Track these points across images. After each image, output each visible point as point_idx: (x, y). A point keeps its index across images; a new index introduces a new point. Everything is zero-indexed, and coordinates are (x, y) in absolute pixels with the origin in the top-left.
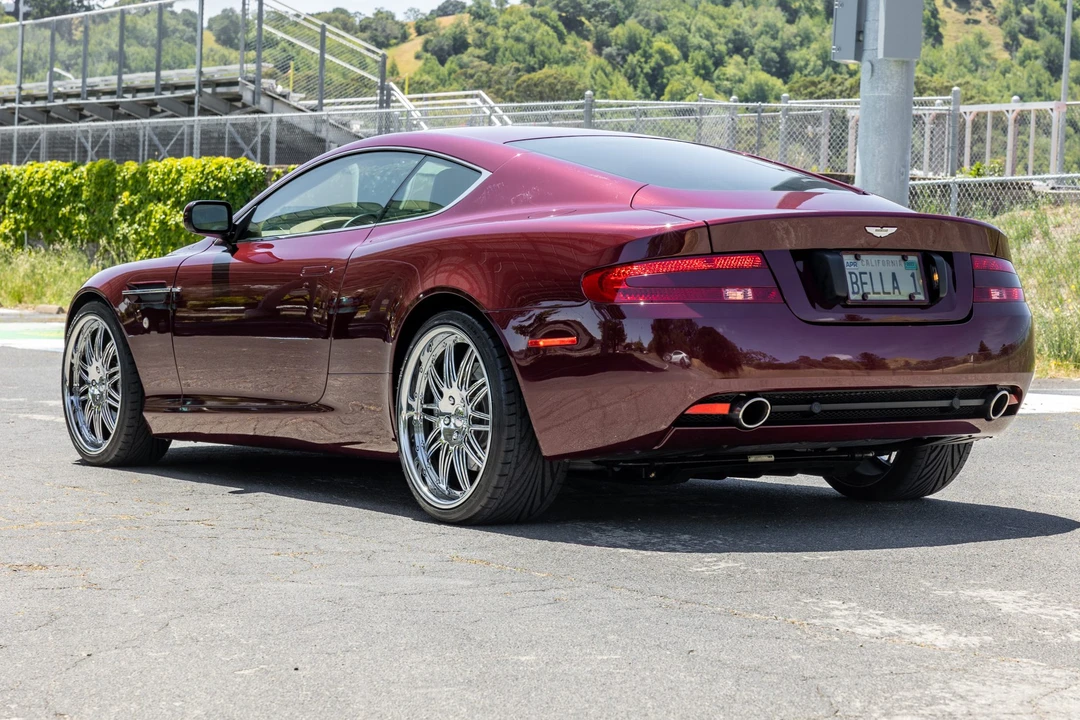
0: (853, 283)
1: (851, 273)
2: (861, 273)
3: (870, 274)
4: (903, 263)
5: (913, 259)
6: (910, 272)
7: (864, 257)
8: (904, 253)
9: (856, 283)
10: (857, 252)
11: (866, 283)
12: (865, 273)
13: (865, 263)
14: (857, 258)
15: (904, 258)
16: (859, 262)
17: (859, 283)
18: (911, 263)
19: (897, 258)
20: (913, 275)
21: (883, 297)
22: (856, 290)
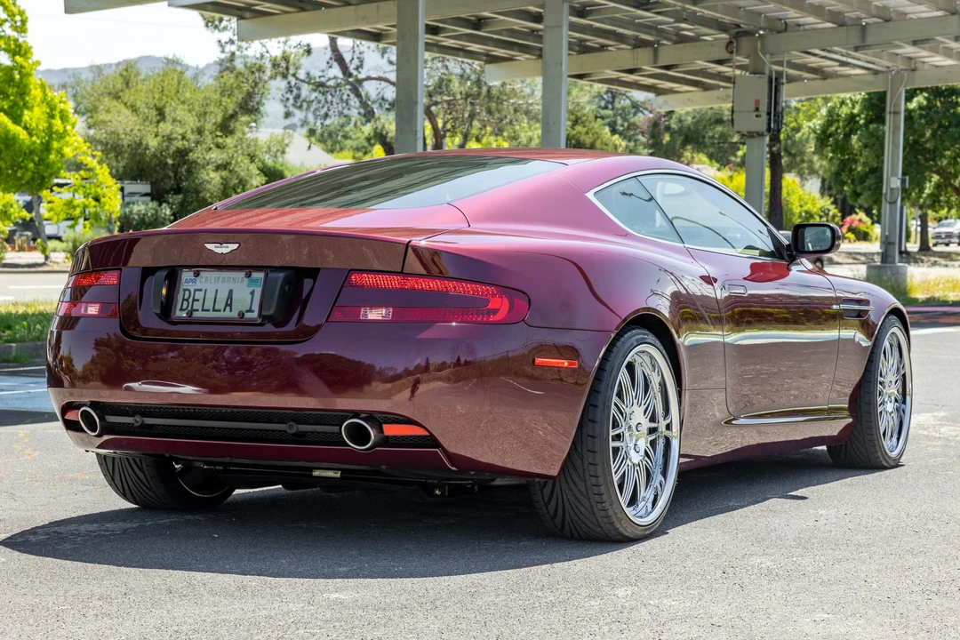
0: (184, 300)
1: (185, 290)
2: (196, 290)
3: (206, 290)
4: (246, 280)
5: (259, 275)
6: (251, 289)
7: (205, 274)
8: (248, 269)
9: (187, 300)
10: (197, 268)
11: (198, 300)
12: (201, 290)
13: (203, 280)
14: (197, 274)
15: (248, 276)
16: (198, 279)
17: (191, 300)
18: (256, 280)
19: (241, 274)
20: (252, 293)
21: (211, 315)
22: (184, 307)
